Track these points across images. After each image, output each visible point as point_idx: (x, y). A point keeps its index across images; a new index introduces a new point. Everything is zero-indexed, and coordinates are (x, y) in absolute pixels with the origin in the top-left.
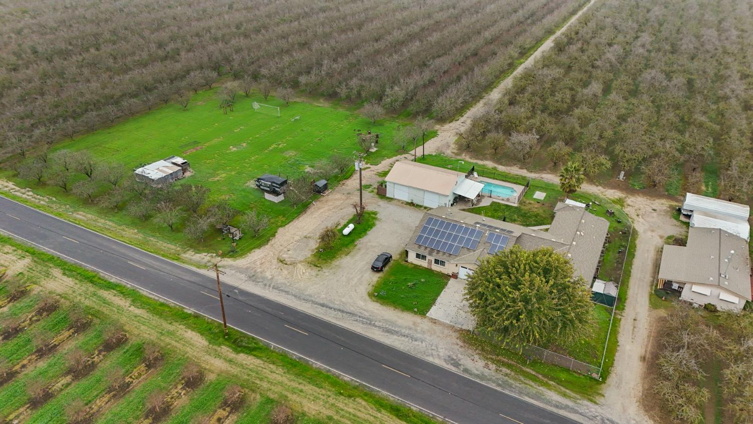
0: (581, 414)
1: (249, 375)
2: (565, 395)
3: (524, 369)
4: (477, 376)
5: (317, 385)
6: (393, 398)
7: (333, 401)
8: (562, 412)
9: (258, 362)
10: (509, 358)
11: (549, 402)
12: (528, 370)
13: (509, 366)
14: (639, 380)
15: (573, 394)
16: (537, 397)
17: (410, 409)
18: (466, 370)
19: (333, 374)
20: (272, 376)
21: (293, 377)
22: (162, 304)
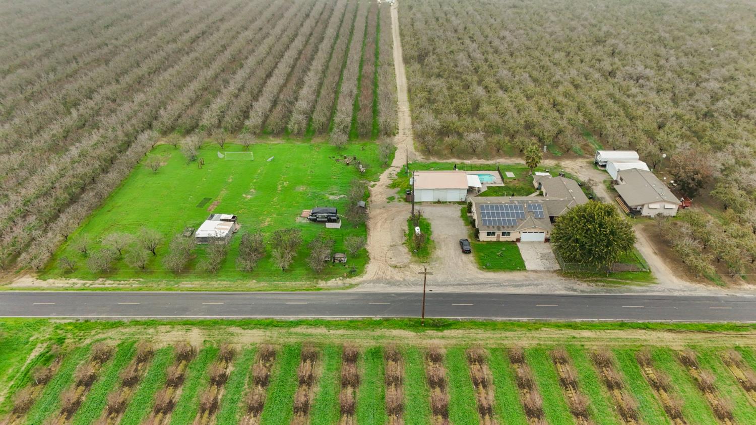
0: (657, 291)
1: (465, 341)
2: (640, 285)
3: (608, 279)
4: (590, 292)
5: (511, 330)
6: (562, 320)
7: (531, 335)
8: (648, 294)
9: (461, 331)
10: (596, 277)
11: (637, 292)
12: (610, 279)
13: (600, 281)
14: (664, 265)
15: (644, 283)
16: (630, 291)
17: (576, 323)
18: (582, 291)
19: (515, 321)
20: (479, 336)
21: (492, 332)
22: (351, 321)
